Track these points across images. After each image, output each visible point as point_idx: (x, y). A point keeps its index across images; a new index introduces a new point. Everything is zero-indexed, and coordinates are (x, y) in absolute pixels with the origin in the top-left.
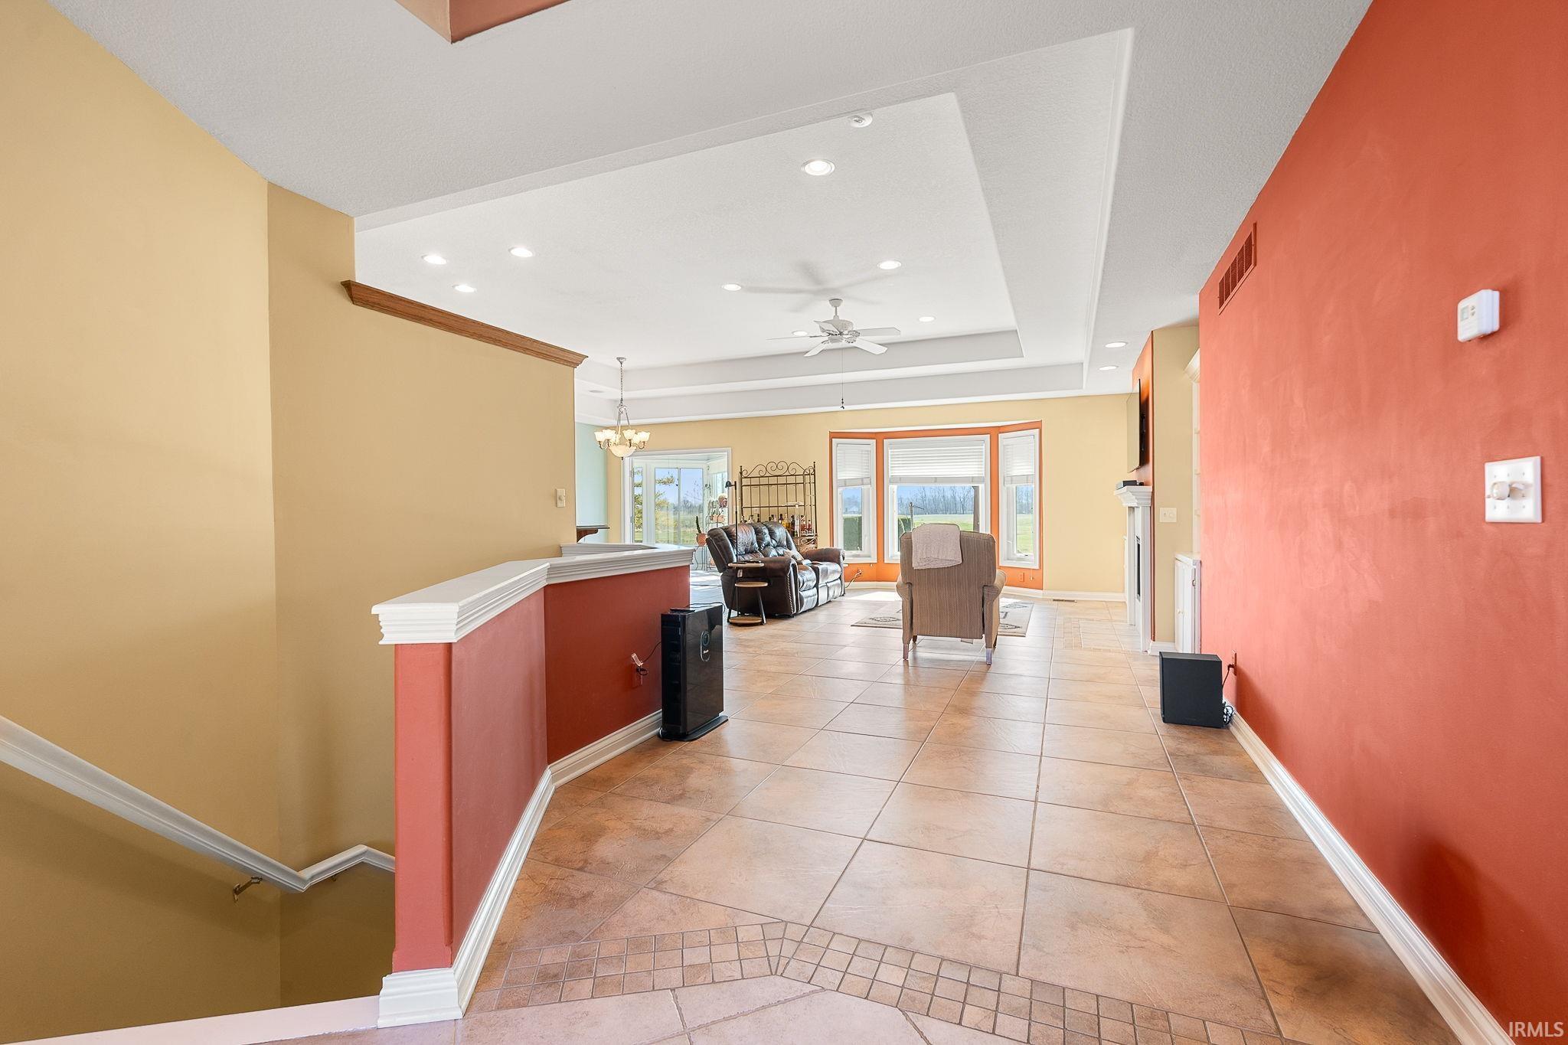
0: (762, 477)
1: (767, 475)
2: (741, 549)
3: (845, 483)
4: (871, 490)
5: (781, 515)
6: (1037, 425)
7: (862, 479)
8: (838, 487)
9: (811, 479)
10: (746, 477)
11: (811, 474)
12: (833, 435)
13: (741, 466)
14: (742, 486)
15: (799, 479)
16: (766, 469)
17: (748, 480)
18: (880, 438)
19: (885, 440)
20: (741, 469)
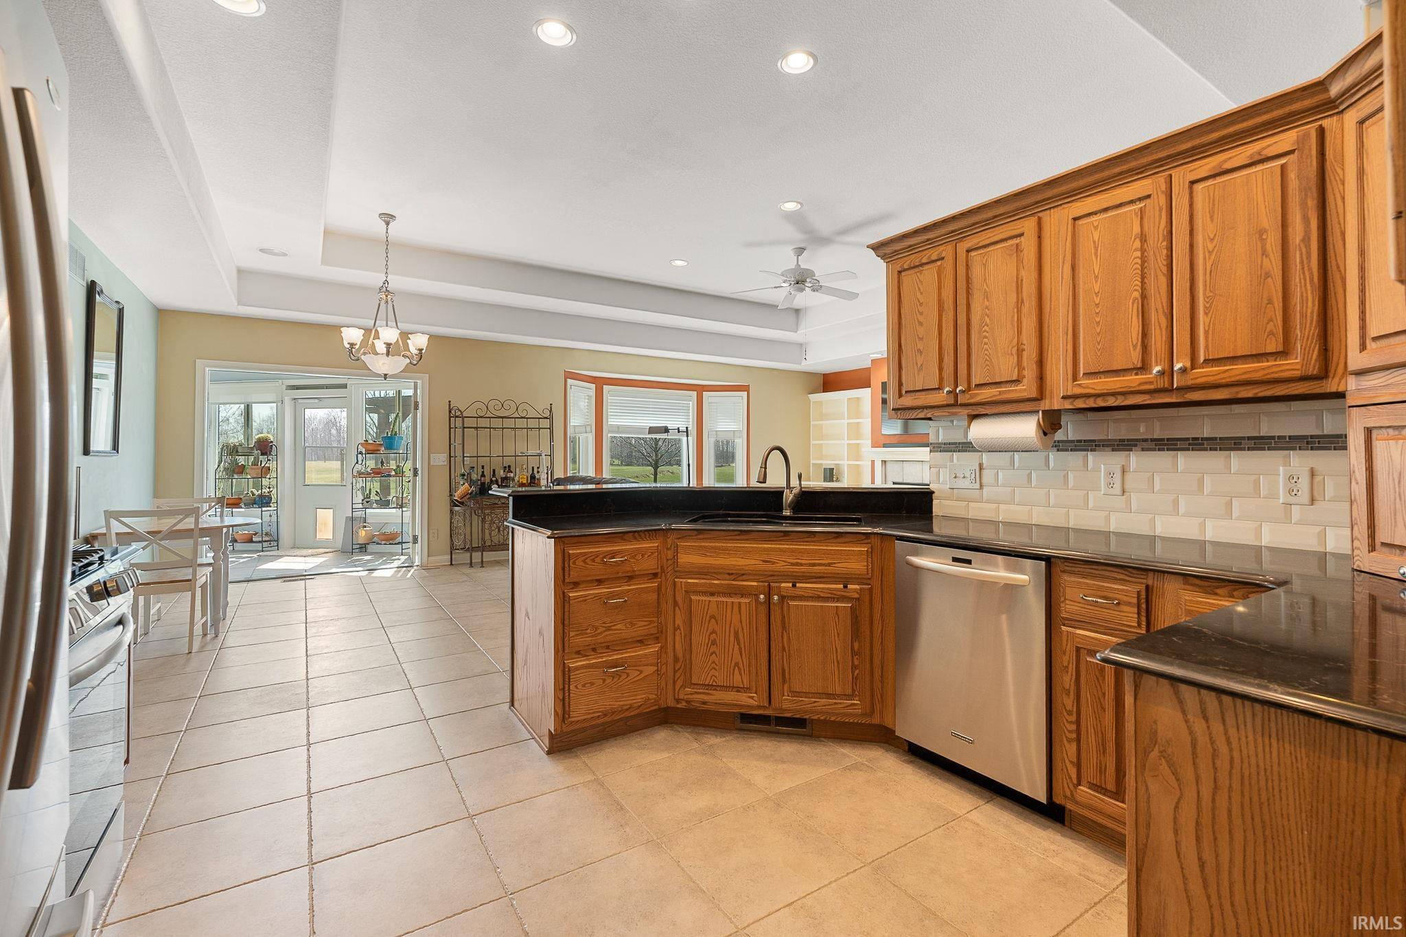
0: (481, 417)
1: (489, 415)
4: (591, 439)
5: (508, 467)
6: (745, 388)
7: (585, 426)
9: (546, 423)
10: (457, 417)
11: (546, 418)
12: (569, 375)
13: (450, 402)
14: (450, 428)
15: (532, 423)
16: (487, 408)
17: (459, 421)
18: (600, 383)
19: (604, 386)
20: (450, 405)
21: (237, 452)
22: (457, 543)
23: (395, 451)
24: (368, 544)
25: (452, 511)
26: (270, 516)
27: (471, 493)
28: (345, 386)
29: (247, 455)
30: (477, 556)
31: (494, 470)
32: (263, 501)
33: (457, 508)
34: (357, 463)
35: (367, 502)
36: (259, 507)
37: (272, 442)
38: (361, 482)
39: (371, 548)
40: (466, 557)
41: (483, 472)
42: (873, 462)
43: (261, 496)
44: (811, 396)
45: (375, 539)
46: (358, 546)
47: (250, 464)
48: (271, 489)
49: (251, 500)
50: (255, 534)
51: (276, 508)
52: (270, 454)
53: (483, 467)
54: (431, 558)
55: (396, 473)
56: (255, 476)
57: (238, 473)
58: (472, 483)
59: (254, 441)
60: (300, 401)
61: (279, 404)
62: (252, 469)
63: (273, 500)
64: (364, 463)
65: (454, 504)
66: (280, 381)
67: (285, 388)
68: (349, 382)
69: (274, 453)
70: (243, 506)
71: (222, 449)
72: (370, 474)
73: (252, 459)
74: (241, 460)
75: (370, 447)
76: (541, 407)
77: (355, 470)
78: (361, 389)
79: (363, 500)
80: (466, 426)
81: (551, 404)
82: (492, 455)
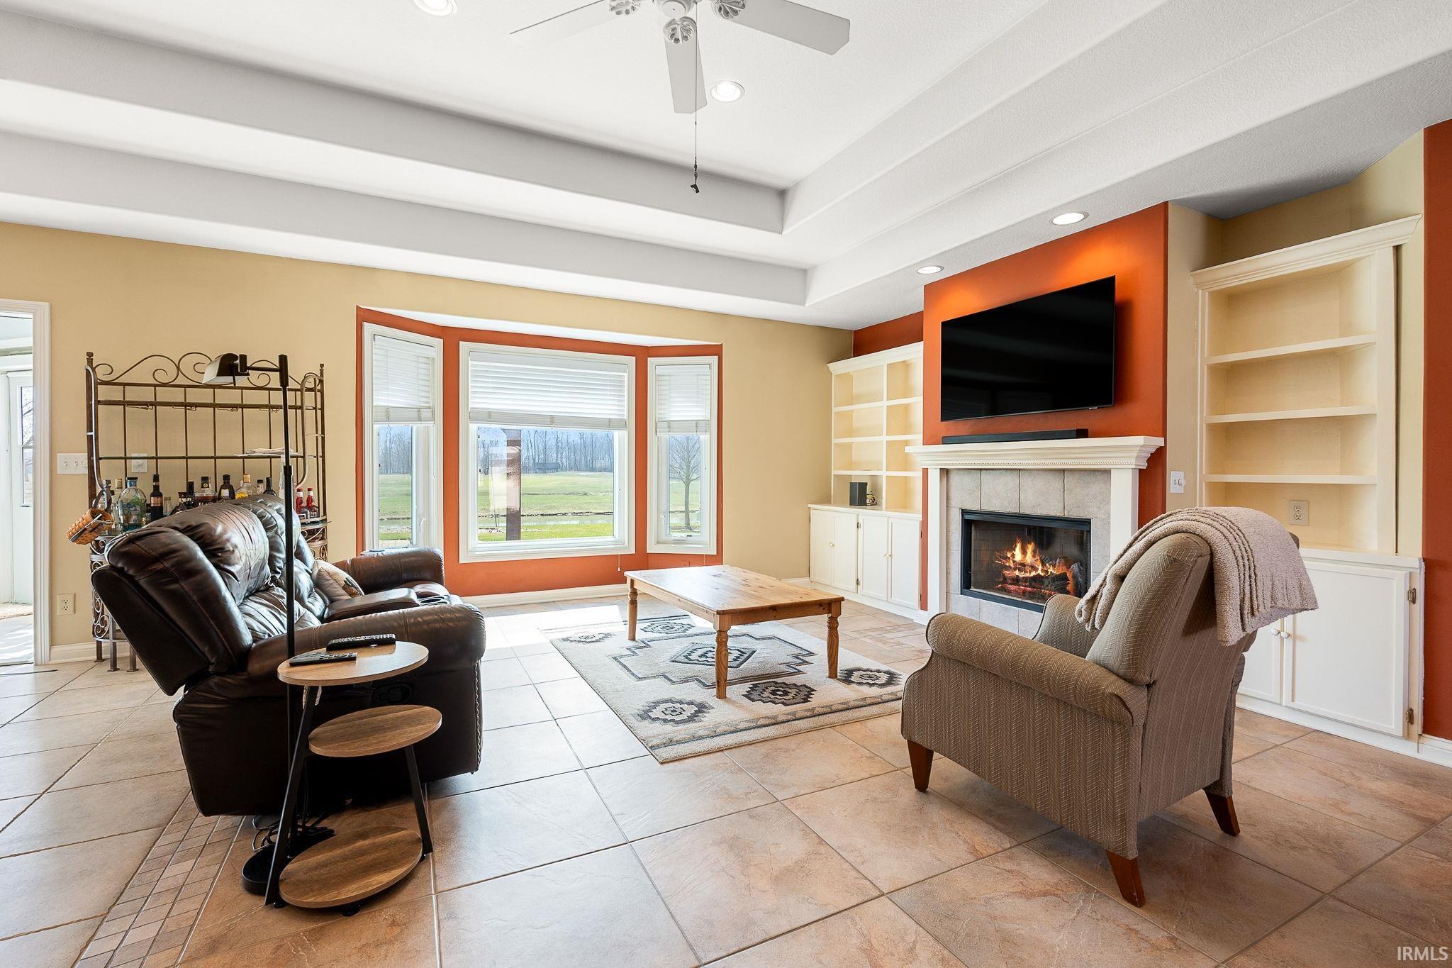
0: (164, 385)
1: (181, 380)
2: (241, 587)
3: (388, 415)
4: (434, 431)
5: (226, 478)
6: (716, 350)
7: (419, 409)
8: (374, 421)
10: (109, 383)
11: (310, 390)
12: (364, 316)
13: (90, 355)
14: (90, 405)
16: (178, 368)
18: (453, 337)
19: (464, 344)
20: (90, 362)
41: (157, 487)
42: (925, 472)
44: (831, 366)
53: (156, 478)
54: (55, 650)
80: (99, 399)
81: (322, 365)
82: (189, 455)
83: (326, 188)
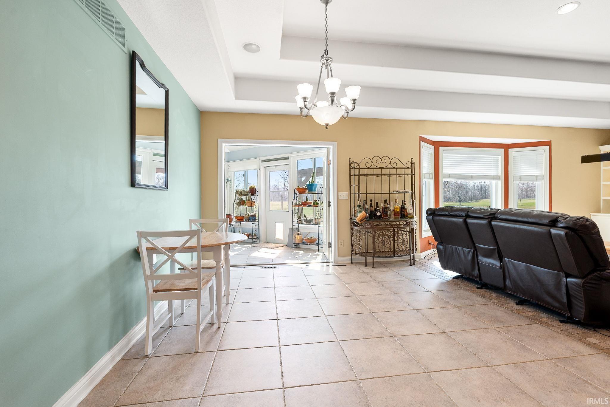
0: (368, 168)
1: (373, 166)
3: (425, 176)
4: (432, 182)
5: (385, 201)
6: (548, 143)
7: (429, 174)
8: (423, 179)
9: (409, 171)
10: (355, 168)
11: (408, 168)
12: (422, 140)
13: (350, 158)
14: (350, 176)
15: (400, 171)
16: (372, 162)
17: (356, 170)
18: (437, 145)
19: (440, 148)
20: (350, 161)
21: (242, 194)
22: (356, 250)
23: (314, 192)
24: (300, 244)
25: (351, 229)
26: (256, 226)
27: (367, 218)
28: (287, 158)
29: (246, 195)
30: (370, 260)
31: (377, 203)
32: (252, 218)
33: (355, 227)
34: (294, 199)
35: (300, 221)
36: (251, 221)
37: (256, 189)
38: (296, 209)
39: (302, 246)
40: (362, 259)
41: (371, 204)
43: (252, 216)
44: (602, 148)
45: (304, 241)
46: (295, 245)
47: (247, 200)
48: (256, 213)
49: (248, 218)
50: (250, 235)
51: (258, 222)
52: (255, 195)
53: (371, 201)
54: (339, 258)
55: (314, 205)
56: (249, 206)
57: (242, 205)
58: (366, 210)
59: (249, 188)
60: (267, 168)
61: (258, 170)
62: (248, 202)
63: (257, 218)
64: (297, 199)
65: (354, 224)
66: (259, 158)
67: (260, 161)
68: (290, 156)
69: (256, 194)
70: (244, 220)
71: (236, 193)
72: (301, 205)
73: (248, 197)
74: (244, 198)
75: (301, 190)
76: (406, 160)
77: (294, 203)
78: (295, 159)
79: (298, 219)
80: (360, 173)
81: (412, 159)
82: (375, 193)
83: (436, 91)
